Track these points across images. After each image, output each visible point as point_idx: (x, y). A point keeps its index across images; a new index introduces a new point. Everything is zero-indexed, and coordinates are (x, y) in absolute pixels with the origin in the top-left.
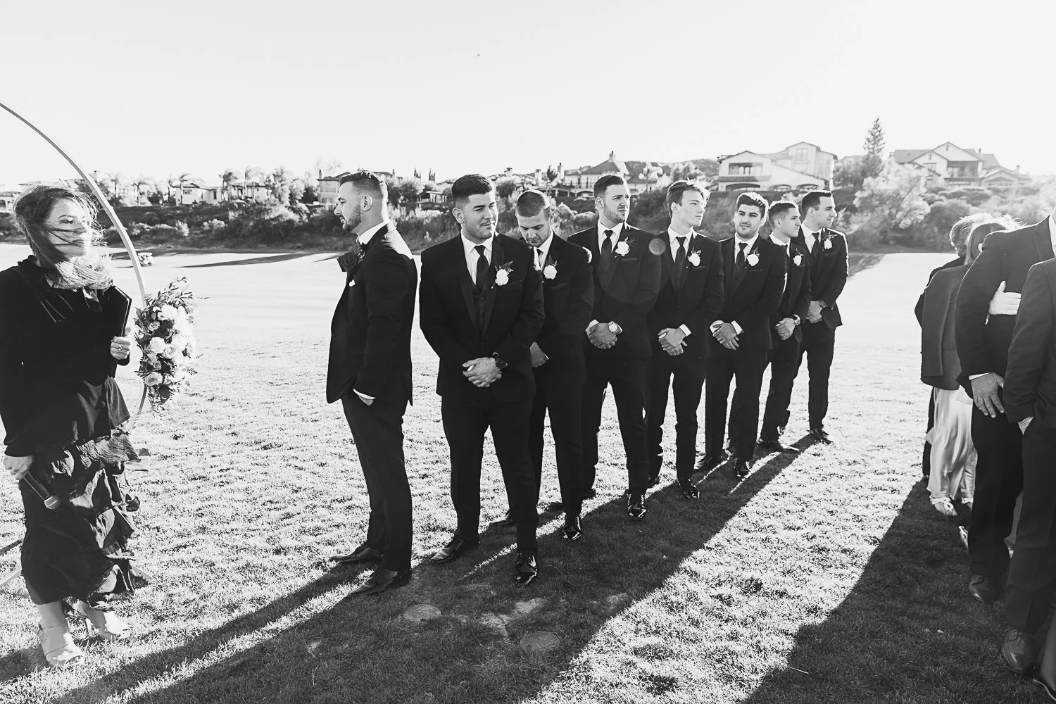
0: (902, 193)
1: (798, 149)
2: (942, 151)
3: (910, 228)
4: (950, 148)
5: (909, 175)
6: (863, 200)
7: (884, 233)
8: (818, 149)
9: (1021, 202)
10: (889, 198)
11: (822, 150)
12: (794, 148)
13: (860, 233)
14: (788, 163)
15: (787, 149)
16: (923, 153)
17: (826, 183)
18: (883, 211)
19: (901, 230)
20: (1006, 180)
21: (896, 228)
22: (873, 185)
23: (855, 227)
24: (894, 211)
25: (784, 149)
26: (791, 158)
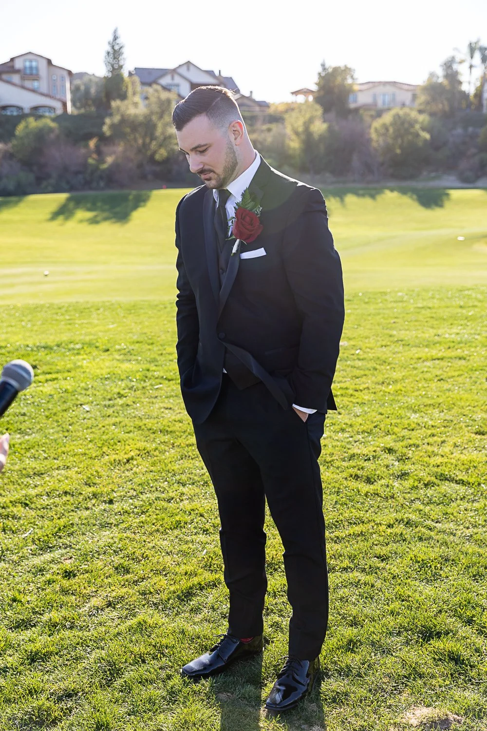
0: (154, 118)
1: (25, 61)
2: (183, 71)
3: (166, 161)
4: (191, 68)
5: (159, 98)
6: (113, 126)
7: (140, 166)
8: (49, 62)
9: (269, 130)
10: (141, 124)
11: (54, 63)
12: (21, 59)
13: (116, 166)
14: (16, 78)
15: (12, 60)
16: (163, 72)
17: (64, 105)
18: (135, 140)
19: (158, 163)
20: (248, 106)
21: (152, 160)
22: (123, 108)
23: (110, 160)
24: (148, 140)
25: (9, 60)
26: (18, 71)
